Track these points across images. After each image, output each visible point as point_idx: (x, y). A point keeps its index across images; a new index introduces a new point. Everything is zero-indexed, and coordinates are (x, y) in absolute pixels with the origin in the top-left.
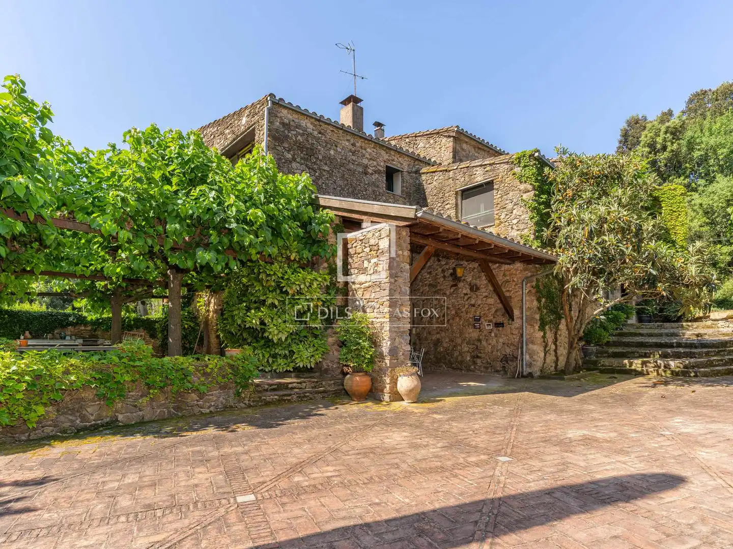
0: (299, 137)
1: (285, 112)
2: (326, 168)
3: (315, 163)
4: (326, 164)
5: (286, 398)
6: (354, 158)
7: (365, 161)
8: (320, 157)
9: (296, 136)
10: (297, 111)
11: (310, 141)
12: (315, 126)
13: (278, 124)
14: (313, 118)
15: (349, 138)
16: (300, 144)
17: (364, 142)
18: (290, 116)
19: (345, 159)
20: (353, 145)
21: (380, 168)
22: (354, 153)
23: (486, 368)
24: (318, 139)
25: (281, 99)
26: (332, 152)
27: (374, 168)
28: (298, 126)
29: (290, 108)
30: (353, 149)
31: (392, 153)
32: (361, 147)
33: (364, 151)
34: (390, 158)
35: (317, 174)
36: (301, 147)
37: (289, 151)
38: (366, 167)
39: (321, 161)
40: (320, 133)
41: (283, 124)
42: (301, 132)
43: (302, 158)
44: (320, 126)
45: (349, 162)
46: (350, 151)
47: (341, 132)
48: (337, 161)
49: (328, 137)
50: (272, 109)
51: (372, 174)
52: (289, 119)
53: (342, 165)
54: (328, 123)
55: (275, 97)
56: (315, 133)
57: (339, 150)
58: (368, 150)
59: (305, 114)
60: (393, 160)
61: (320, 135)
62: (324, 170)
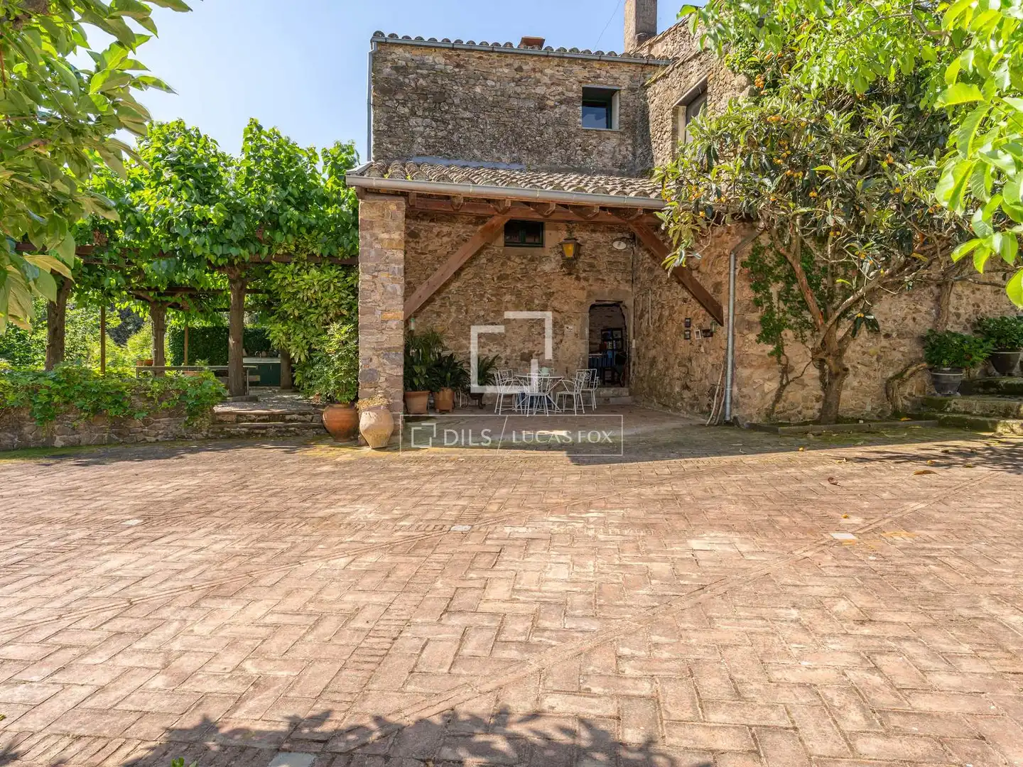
0: (421, 81)
1: (399, 51)
2: (467, 115)
3: (446, 112)
4: (465, 109)
5: (257, 431)
6: (518, 90)
7: (540, 90)
8: (457, 101)
9: (416, 80)
10: (419, 44)
11: (440, 82)
12: (450, 57)
13: (388, 70)
14: (444, 48)
15: (509, 61)
16: (423, 90)
17: (539, 60)
18: (407, 55)
19: (502, 95)
20: (520, 69)
21: (571, 94)
22: (518, 82)
23: (692, 406)
24: (452, 77)
25: (392, 36)
26: (478, 90)
27: (558, 97)
28: (422, 65)
29: (407, 43)
30: (518, 76)
31: (596, 65)
32: (534, 70)
33: (538, 75)
34: (592, 74)
35: (450, 127)
36: (422, 93)
37: (404, 105)
38: (543, 97)
39: (457, 106)
40: (458, 66)
41: (397, 69)
42: (425, 72)
43: (425, 110)
44: (458, 55)
45: (510, 97)
46: (513, 80)
47: (494, 56)
48: (486, 100)
49: (471, 68)
50: (379, 52)
51: (555, 106)
52: (406, 60)
53: (495, 104)
54: (471, 48)
55: (383, 35)
56: (449, 69)
57: (490, 83)
58: (548, 71)
59: (432, 46)
60: (598, 76)
61: (457, 70)
62: (463, 119)
